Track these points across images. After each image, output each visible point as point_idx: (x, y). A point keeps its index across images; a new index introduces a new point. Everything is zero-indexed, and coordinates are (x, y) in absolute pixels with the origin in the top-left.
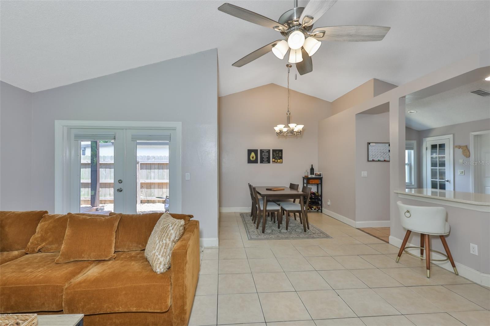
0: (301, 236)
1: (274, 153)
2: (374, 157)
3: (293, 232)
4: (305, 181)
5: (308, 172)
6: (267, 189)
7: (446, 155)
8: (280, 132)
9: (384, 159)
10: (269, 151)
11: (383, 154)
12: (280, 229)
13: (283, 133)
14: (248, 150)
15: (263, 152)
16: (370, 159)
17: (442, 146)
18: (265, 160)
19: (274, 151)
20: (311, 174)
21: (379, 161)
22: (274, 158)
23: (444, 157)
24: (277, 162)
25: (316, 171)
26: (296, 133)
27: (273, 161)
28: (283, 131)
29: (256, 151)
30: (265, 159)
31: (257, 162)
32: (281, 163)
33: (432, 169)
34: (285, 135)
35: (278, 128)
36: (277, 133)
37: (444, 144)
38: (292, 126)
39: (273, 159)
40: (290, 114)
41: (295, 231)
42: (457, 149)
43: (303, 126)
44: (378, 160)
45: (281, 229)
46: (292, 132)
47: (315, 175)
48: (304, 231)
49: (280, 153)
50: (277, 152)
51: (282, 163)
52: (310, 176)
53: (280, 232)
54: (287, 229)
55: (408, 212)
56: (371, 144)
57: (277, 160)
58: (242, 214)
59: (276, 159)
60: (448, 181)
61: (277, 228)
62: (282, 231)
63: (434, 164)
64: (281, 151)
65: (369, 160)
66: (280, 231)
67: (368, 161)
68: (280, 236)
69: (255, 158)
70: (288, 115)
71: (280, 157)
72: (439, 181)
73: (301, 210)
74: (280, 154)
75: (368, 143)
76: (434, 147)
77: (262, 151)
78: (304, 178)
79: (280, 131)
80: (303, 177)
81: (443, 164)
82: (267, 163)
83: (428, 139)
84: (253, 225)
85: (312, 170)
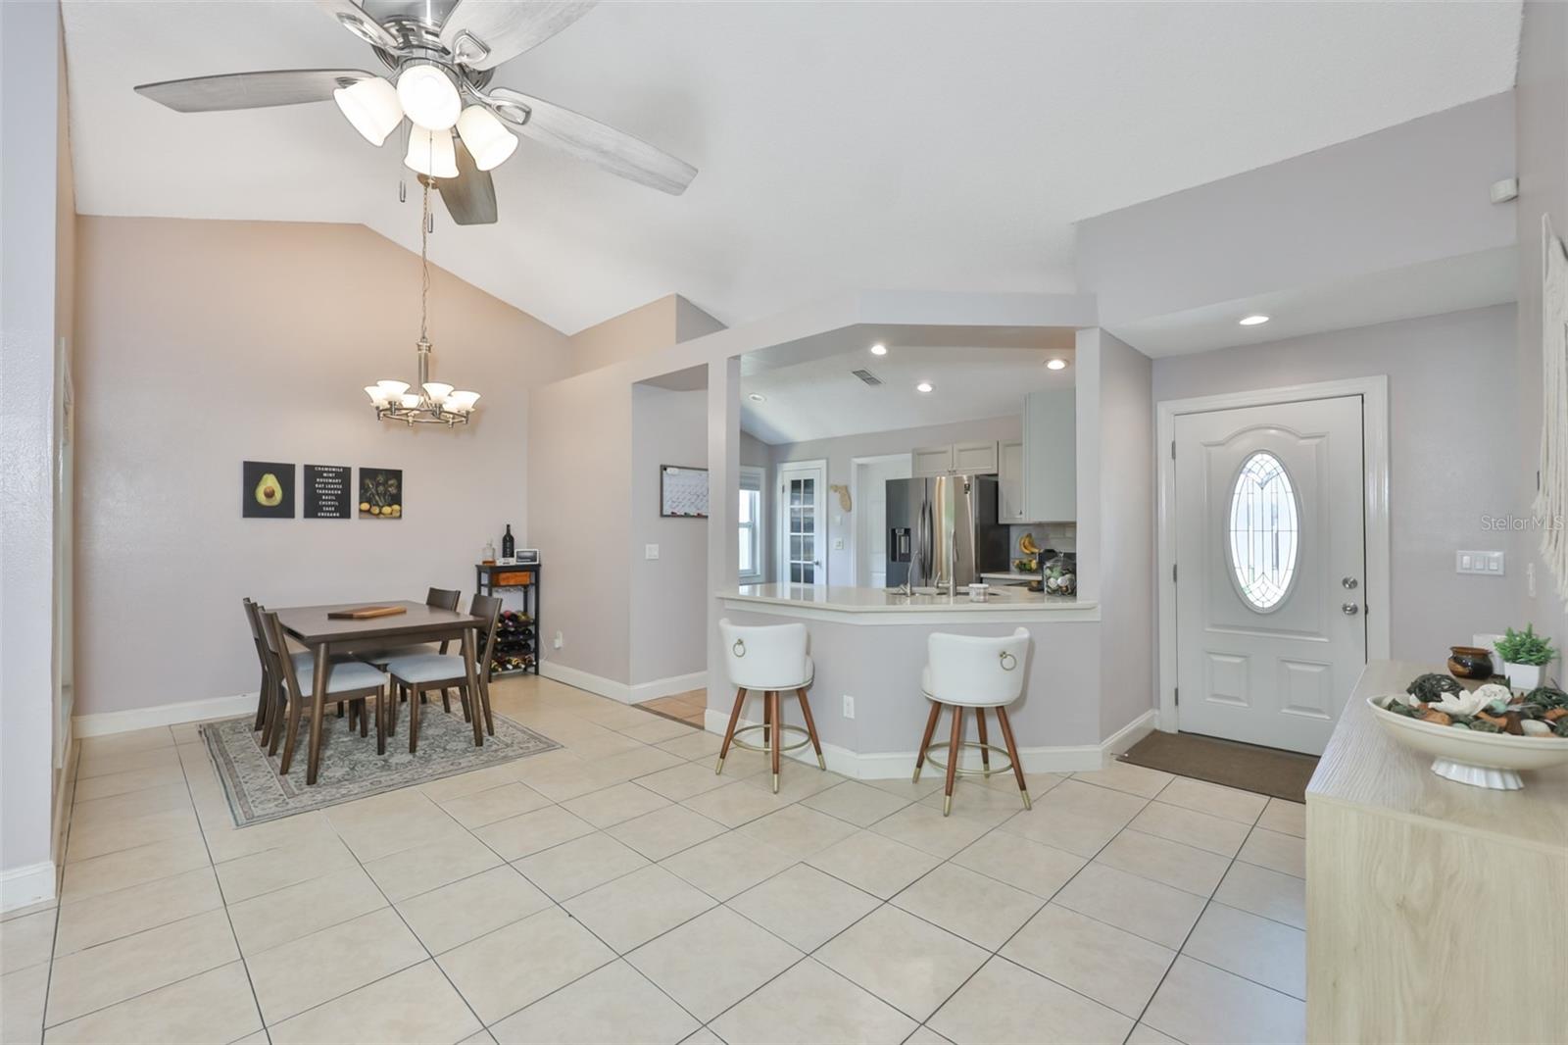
0: (464, 762)
1: (368, 481)
2: (675, 505)
3: (434, 757)
4: (485, 580)
5: (494, 549)
6: (333, 617)
7: (815, 506)
8: (389, 406)
9: (699, 512)
10: (344, 474)
11: (695, 497)
12: (387, 754)
13: (404, 412)
14: (246, 463)
15: (320, 474)
16: (667, 511)
17: (809, 484)
18: (329, 506)
19: (365, 473)
20: (504, 556)
21: (686, 515)
22: (369, 501)
23: (812, 510)
24: (380, 513)
25: (521, 547)
26: (453, 418)
27: (361, 511)
28: (405, 406)
29: (284, 473)
30: (328, 501)
31: (291, 515)
32: (395, 518)
33: (792, 537)
34: (411, 419)
35: (383, 392)
36: (377, 408)
37: (812, 480)
38: (437, 391)
39: (361, 503)
40: (429, 347)
41: (445, 749)
42: (831, 493)
43: (477, 396)
44: (683, 514)
45: (392, 755)
46: (437, 411)
47: (519, 557)
48: (477, 745)
49: (391, 482)
50: (381, 479)
51: (400, 516)
52: (500, 562)
53: (386, 766)
54: (413, 749)
55: (740, 642)
56: (669, 470)
57: (381, 507)
58: (211, 726)
59: (378, 505)
60: (817, 563)
61: (375, 754)
62: (393, 761)
63: (795, 527)
64: (397, 475)
65: (665, 513)
66: (385, 761)
67: (662, 515)
68: (382, 779)
69: (279, 495)
70: (424, 351)
71: (392, 496)
72: (804, 565)
73: (464, 675)
74: (391, 486)
75: (661, 466)
76: (796, 485)
77: (312, 472)
78: (480, 570)
79: (390, 403)
80: (477, 566)
81: (809, 527)
82: (336, 517)
83: (787, 466)
84: (264, 761)
85: (508, 542)
